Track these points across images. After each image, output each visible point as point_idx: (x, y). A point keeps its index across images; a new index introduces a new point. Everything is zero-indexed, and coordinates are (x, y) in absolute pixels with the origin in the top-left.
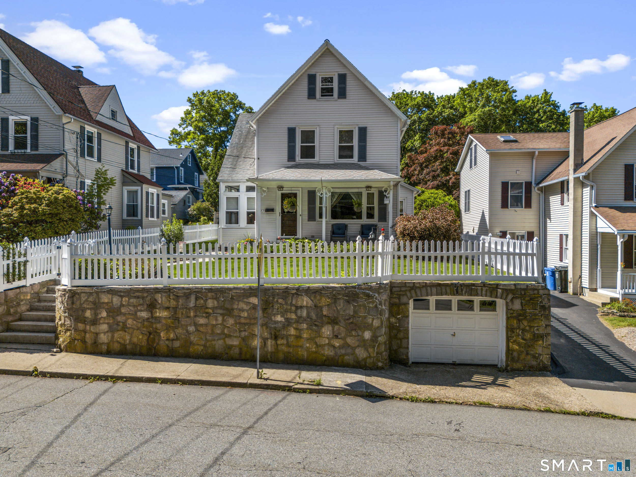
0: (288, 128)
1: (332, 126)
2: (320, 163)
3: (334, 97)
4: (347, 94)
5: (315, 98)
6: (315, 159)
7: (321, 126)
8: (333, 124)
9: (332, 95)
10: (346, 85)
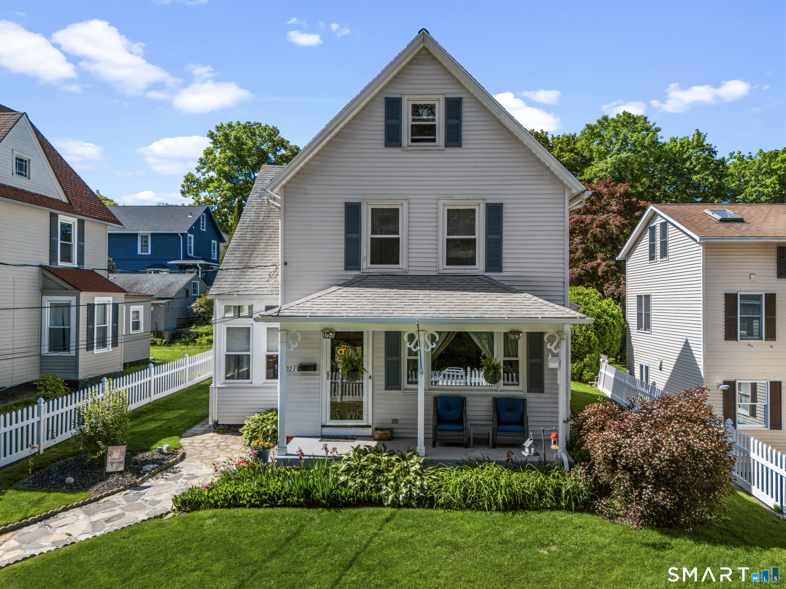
0: (346, 203)
1: (435, 201)
2: (410, 274)
3: (437, 143)
4: (464, 137)
5: (400, 146)
6: (400, 266)
7: (411, 201)
8: (436, 197)
9: (434, 140)
10: (461, 121)
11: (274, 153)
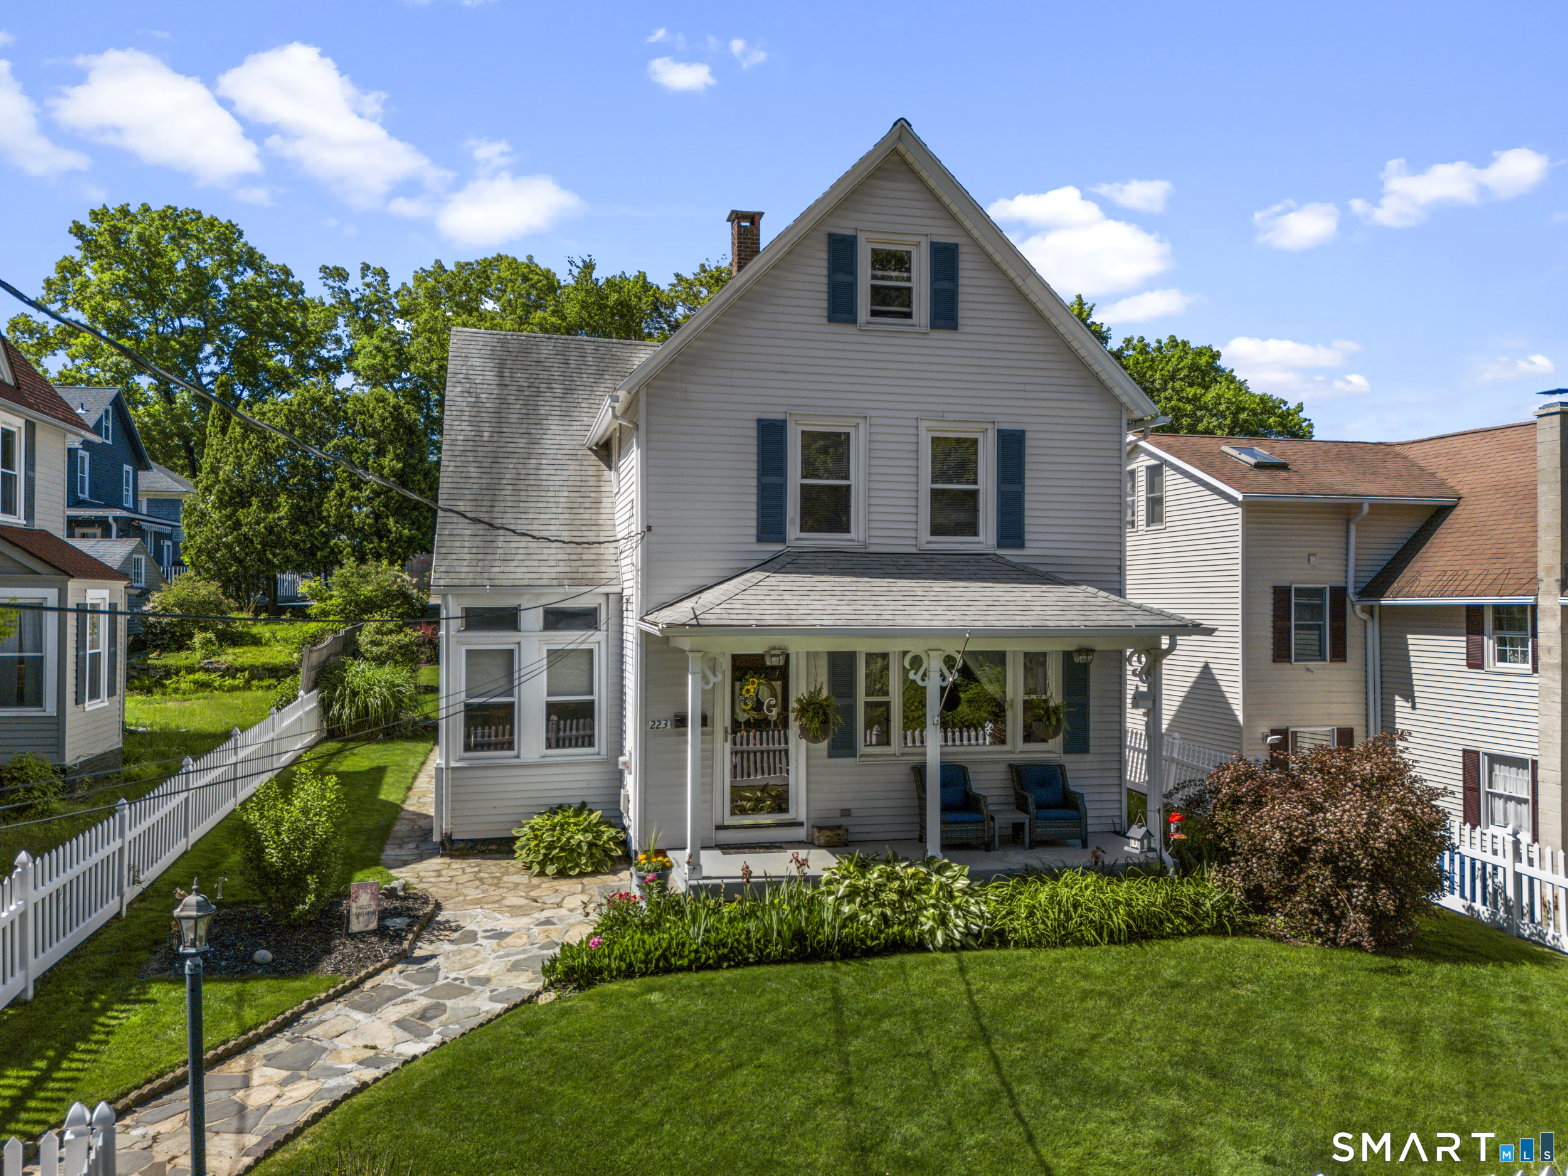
0: (759, 421)
3: (914, 320)
4: (961, 313)
5: (854, 321)
6: (853, 535)
7: (875, 421)
8: (915, 415)
9: (908, 315)
10: (957, 285)
11: (228, 279)
